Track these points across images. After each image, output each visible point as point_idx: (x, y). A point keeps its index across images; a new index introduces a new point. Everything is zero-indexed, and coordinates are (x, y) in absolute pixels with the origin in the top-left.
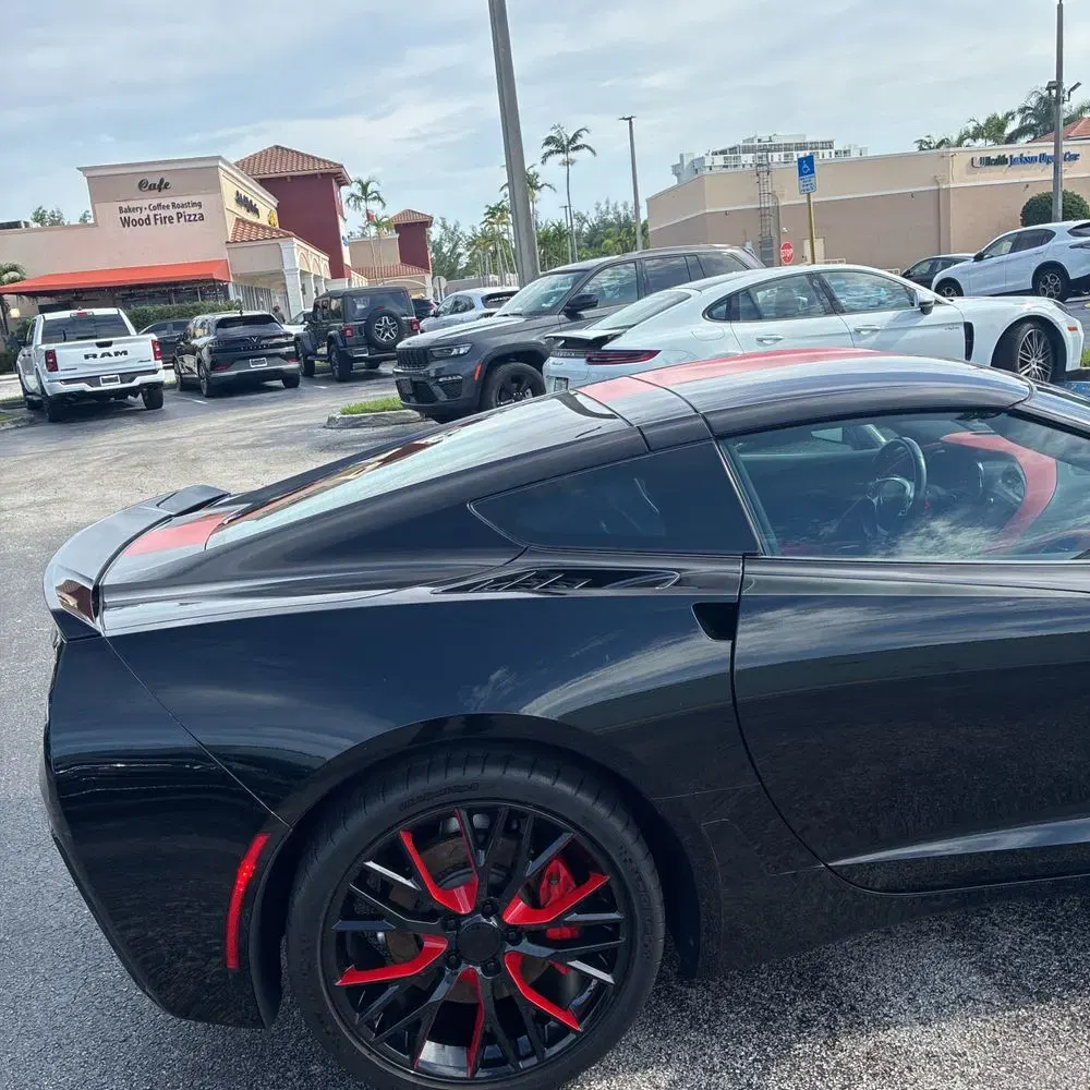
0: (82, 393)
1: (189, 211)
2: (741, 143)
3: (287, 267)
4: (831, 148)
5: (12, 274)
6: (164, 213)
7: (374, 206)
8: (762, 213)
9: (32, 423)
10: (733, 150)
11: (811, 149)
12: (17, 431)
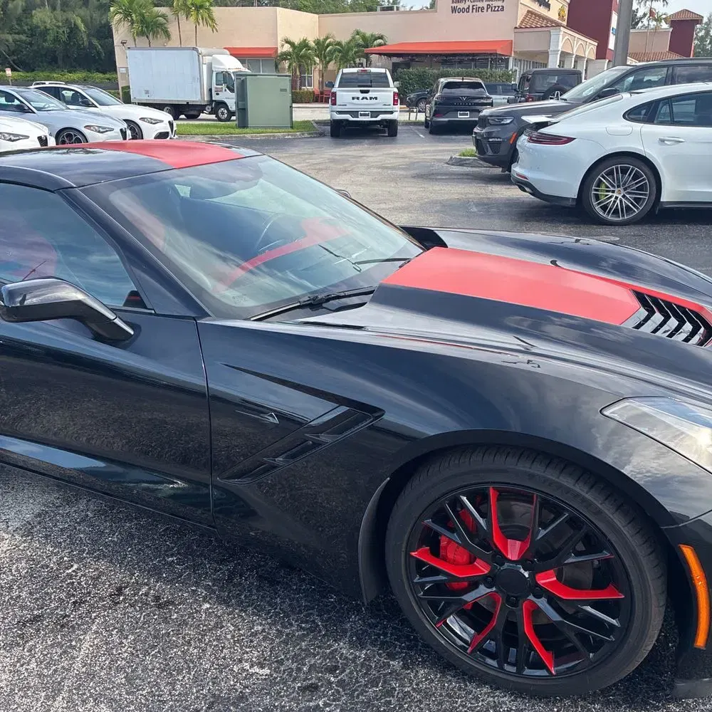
0: (347, 121)
3: (550, 49)
5: (379, 41)
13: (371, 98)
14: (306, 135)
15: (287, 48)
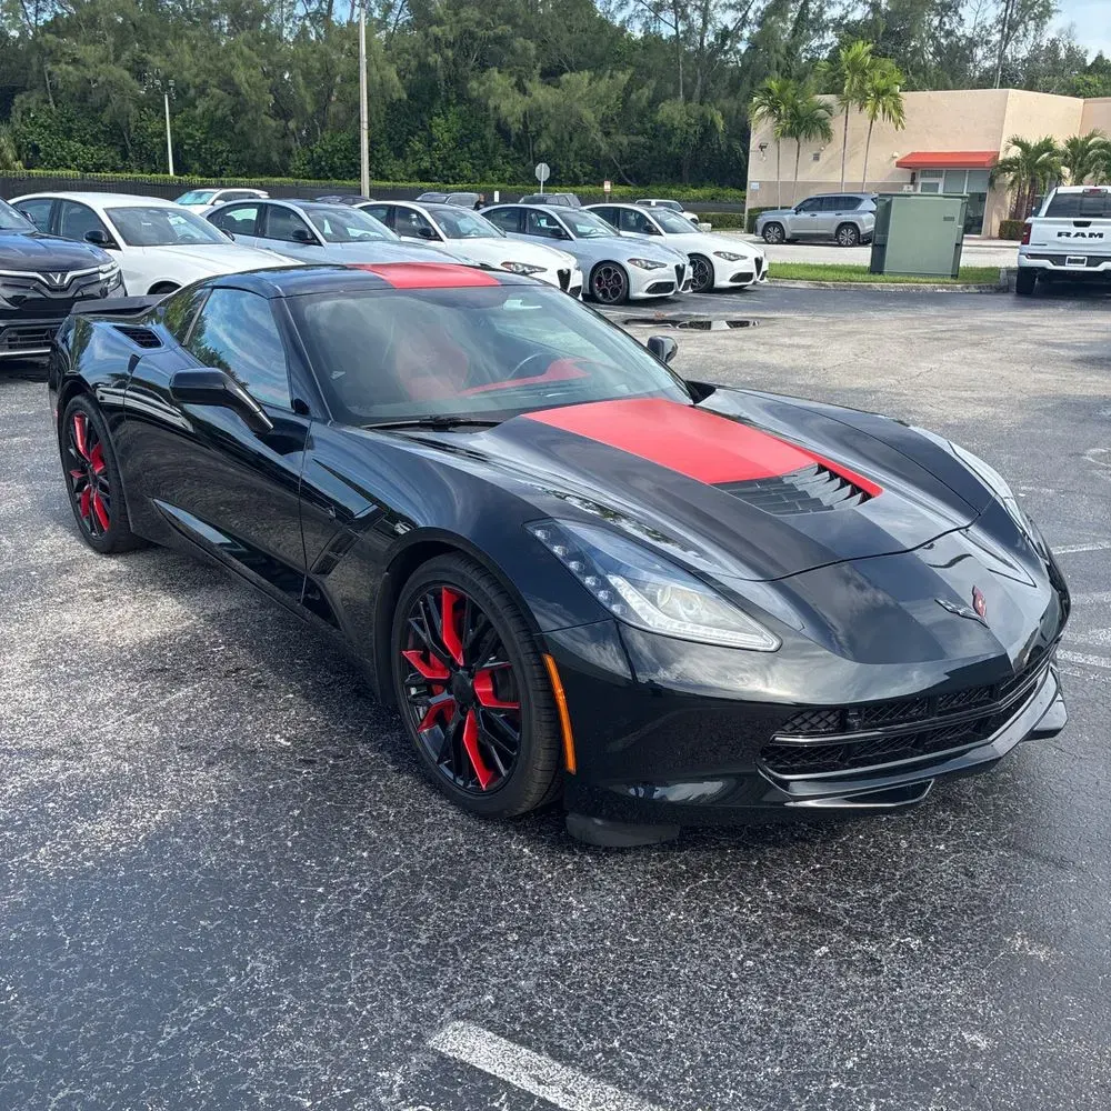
13: (1091, 235)
14: (973, 290)
15: (1015, 152)
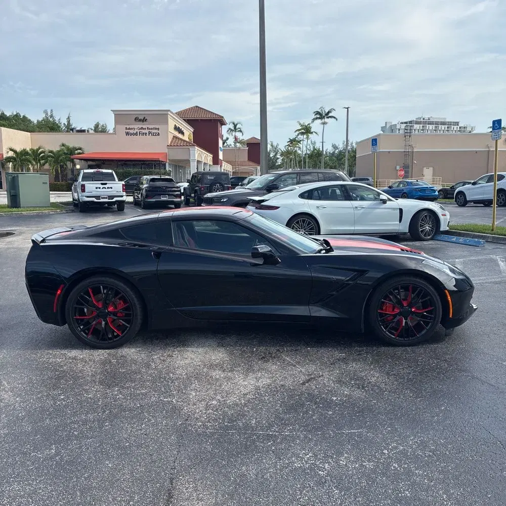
0: (93, 202)
1: (153, 131)
2: (415, 120)
3: (191, 158)
4: (458, 125)
5: (79, 151)
6: (144, 131)
7: (238, 135)
8: (406, 154)
9: (73, 211)
10: (411, 122)
11: (448, 125)
12: (67, 214)
13: (108, 188)
15: (11, 154)
